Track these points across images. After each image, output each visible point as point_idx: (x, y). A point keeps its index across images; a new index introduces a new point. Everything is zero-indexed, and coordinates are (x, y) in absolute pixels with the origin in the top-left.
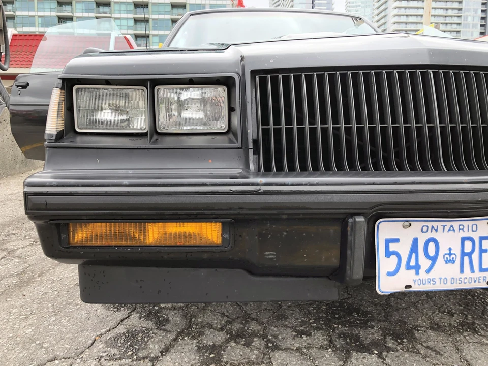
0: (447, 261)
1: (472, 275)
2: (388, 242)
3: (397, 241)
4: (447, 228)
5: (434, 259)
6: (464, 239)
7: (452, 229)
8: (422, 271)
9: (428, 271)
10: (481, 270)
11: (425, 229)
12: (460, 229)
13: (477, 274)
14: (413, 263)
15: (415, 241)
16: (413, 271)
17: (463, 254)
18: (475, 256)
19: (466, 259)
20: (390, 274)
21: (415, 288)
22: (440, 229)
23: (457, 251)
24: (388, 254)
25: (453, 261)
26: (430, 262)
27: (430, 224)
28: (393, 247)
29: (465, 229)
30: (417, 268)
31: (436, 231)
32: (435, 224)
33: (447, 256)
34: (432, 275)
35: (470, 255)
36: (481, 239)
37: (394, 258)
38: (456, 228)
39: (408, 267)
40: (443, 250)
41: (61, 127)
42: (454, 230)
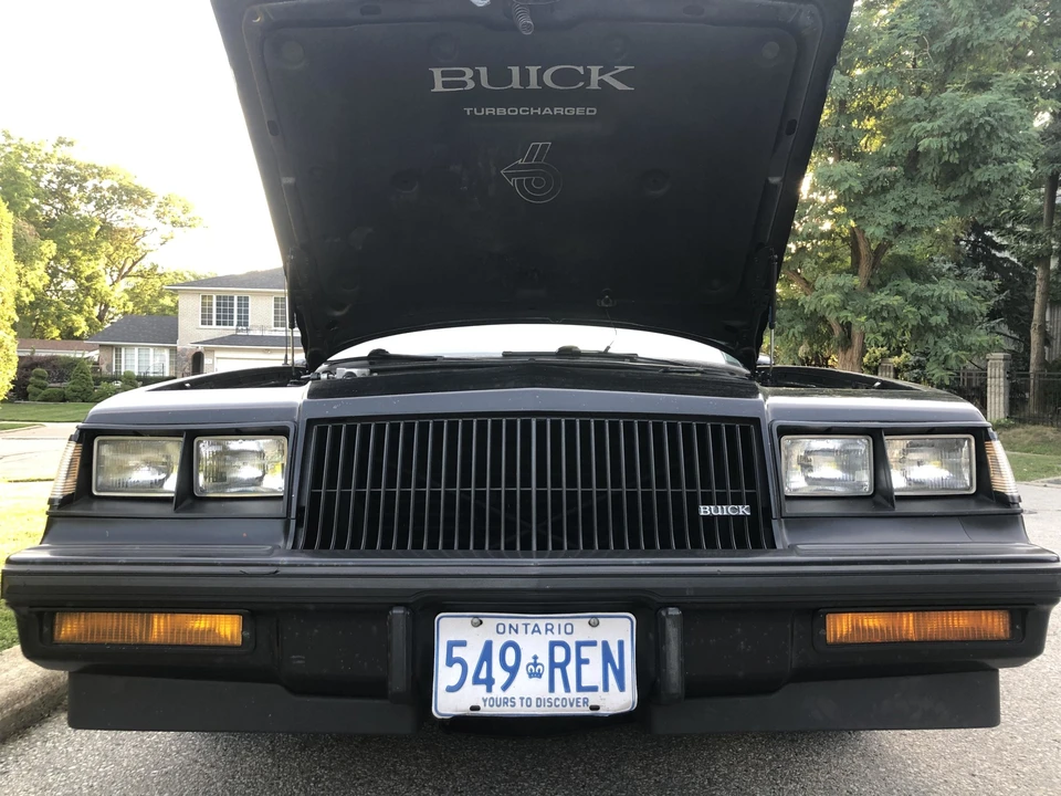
0: (531, 675)
1: (567, 695)
2: (451, 645)
3: (463, 644)
4: (530, 628)
5: (513, 671)
6: (553, 645)
7: (536, 630)
8: (496, 688)
9: (505, 688)
10: (580, 688)
11: (501, 629)
12: (547, 630)
13: (574, 694)
14: (483, 675)
15: (488, 646)
16: (484, 687)
17: (553, 665)
18: (571, 669)
19: (558, 672)
20: (450, 689)
21: (486, 710)
22: (521, 629)
23: (544, 660)
24: (451, 662)
25: (539, 675)
26: (506, 675)
27: (507, 622)
28: (457, 652)
29: (556, 630)
30: (489, 682)
31: (516, 631)
32: (514, 622)
33: (531, 667)
34: (509, 693)
35: (563, 666)
36: (579, 645)
37: (457, 668)
38: (543, 629)
39: (476, 681)
40: (526, 659)
41: (71, 489)
42: (539, 631)
